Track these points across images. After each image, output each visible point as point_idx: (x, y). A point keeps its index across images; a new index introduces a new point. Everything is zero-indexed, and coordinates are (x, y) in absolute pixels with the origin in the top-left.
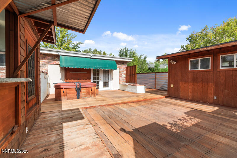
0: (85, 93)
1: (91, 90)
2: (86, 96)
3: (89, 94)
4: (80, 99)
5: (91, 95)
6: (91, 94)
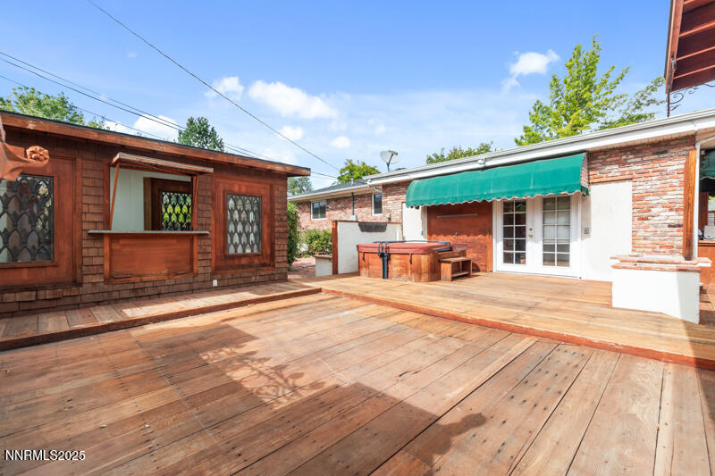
0: (399, 268)
1: (411, 263)
2: (400, 276)
3: (407, 272)
4: (389, 280)
5: (409, 274)
6: (409, 272)
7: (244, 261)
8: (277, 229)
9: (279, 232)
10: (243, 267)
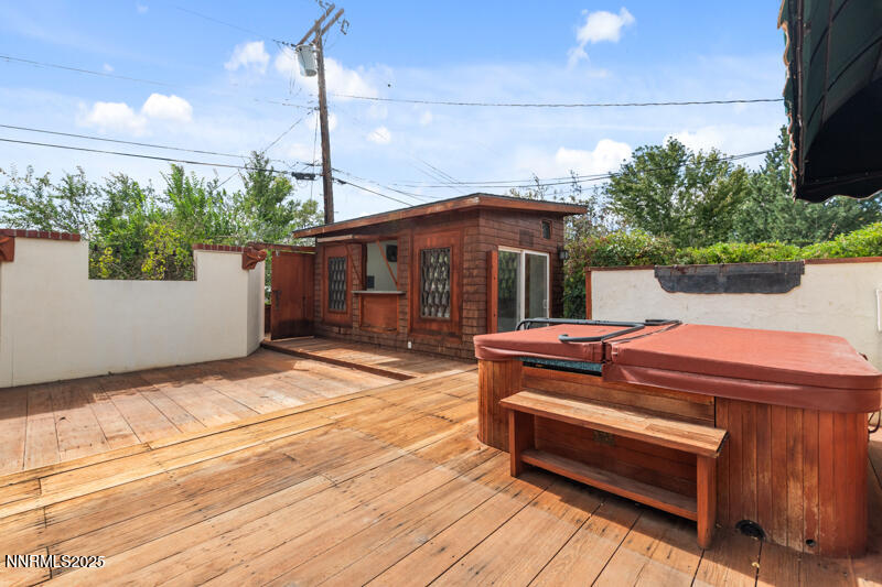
7: (434, 327)
8: (465, 289)
9: (467, 292)
10: (431, 333)
